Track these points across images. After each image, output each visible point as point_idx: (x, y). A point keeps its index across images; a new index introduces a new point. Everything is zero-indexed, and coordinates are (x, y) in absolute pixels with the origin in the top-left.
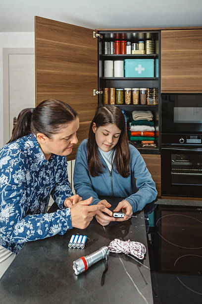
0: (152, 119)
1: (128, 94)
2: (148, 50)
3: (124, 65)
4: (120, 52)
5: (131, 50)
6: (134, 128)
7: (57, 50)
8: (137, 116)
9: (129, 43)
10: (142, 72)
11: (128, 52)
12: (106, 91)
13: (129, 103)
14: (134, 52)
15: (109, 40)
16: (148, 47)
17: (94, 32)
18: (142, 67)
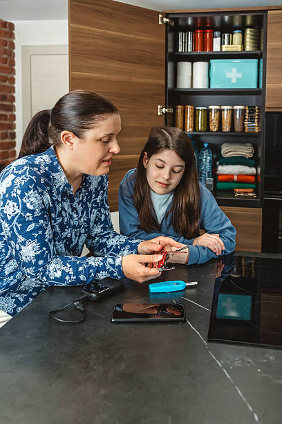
0: (252, 155)
1: (214, 116)
2: (248, 44)
3: (209, 68)
4: (204, 49)
5: (221, 45)
6: (223, 169)
7: (102, 42)
8: (227, 150)
9: (217, 33)
10: (238, 79)
11: (216, 48)
12: (179, 111)
13: (215, 130)
14: (226, 48)
15: (186, 29)
16: (248, 40)
17: (160, 16)
18: (238, 72)
